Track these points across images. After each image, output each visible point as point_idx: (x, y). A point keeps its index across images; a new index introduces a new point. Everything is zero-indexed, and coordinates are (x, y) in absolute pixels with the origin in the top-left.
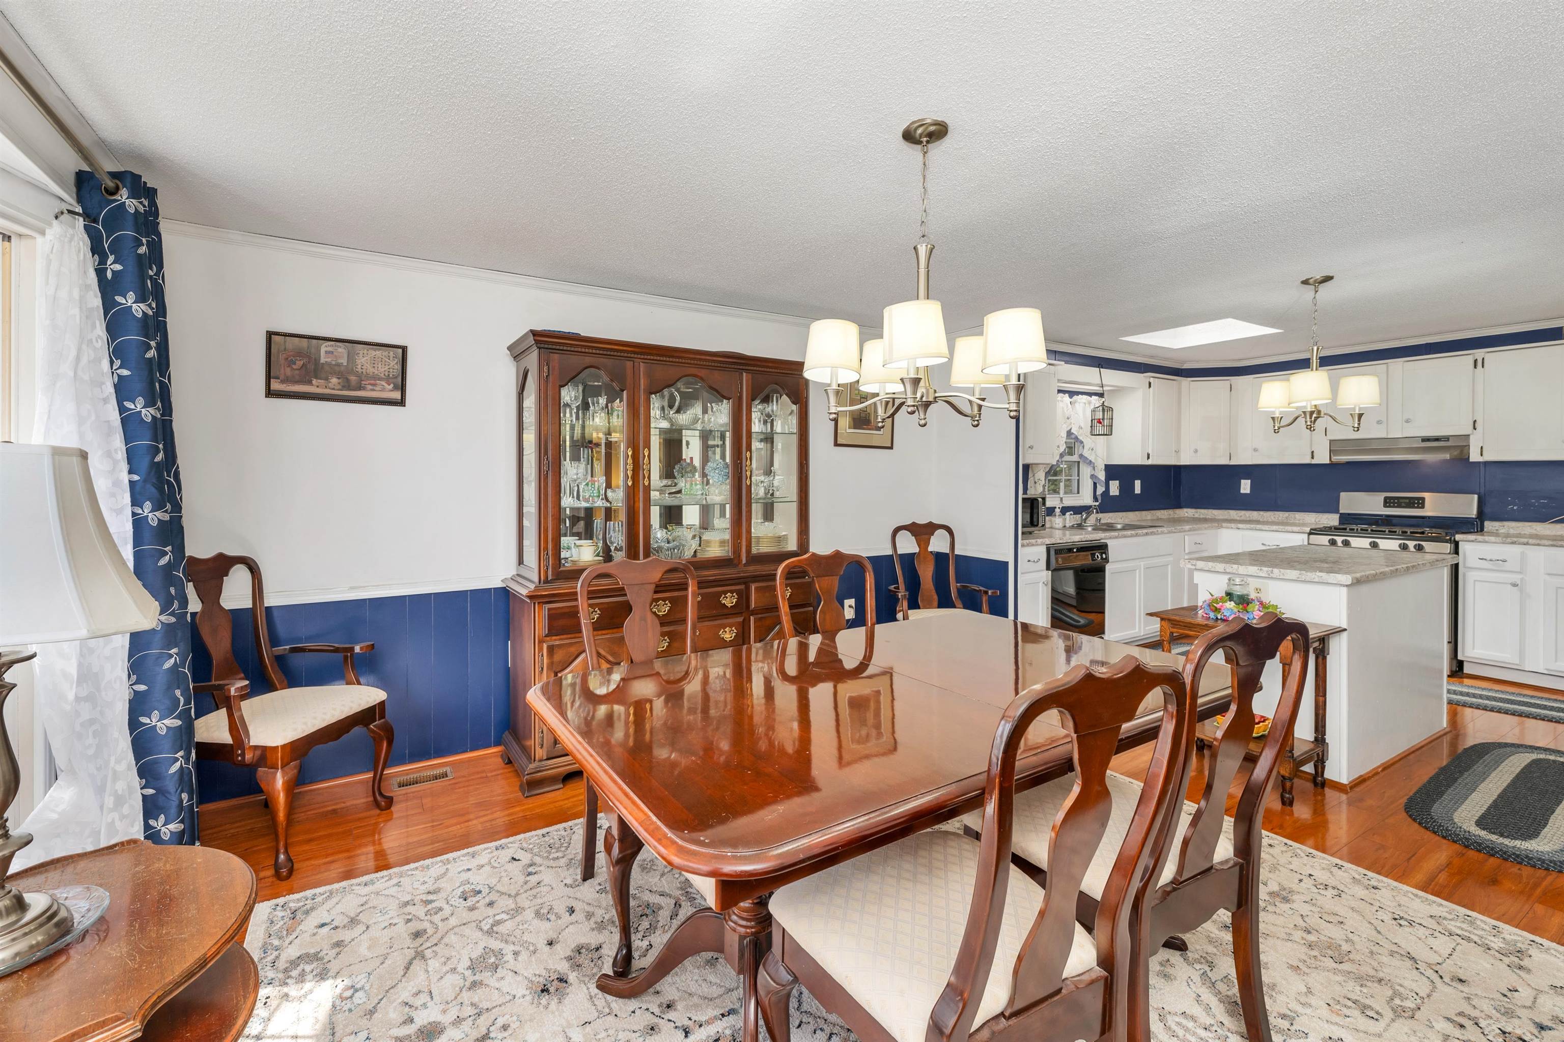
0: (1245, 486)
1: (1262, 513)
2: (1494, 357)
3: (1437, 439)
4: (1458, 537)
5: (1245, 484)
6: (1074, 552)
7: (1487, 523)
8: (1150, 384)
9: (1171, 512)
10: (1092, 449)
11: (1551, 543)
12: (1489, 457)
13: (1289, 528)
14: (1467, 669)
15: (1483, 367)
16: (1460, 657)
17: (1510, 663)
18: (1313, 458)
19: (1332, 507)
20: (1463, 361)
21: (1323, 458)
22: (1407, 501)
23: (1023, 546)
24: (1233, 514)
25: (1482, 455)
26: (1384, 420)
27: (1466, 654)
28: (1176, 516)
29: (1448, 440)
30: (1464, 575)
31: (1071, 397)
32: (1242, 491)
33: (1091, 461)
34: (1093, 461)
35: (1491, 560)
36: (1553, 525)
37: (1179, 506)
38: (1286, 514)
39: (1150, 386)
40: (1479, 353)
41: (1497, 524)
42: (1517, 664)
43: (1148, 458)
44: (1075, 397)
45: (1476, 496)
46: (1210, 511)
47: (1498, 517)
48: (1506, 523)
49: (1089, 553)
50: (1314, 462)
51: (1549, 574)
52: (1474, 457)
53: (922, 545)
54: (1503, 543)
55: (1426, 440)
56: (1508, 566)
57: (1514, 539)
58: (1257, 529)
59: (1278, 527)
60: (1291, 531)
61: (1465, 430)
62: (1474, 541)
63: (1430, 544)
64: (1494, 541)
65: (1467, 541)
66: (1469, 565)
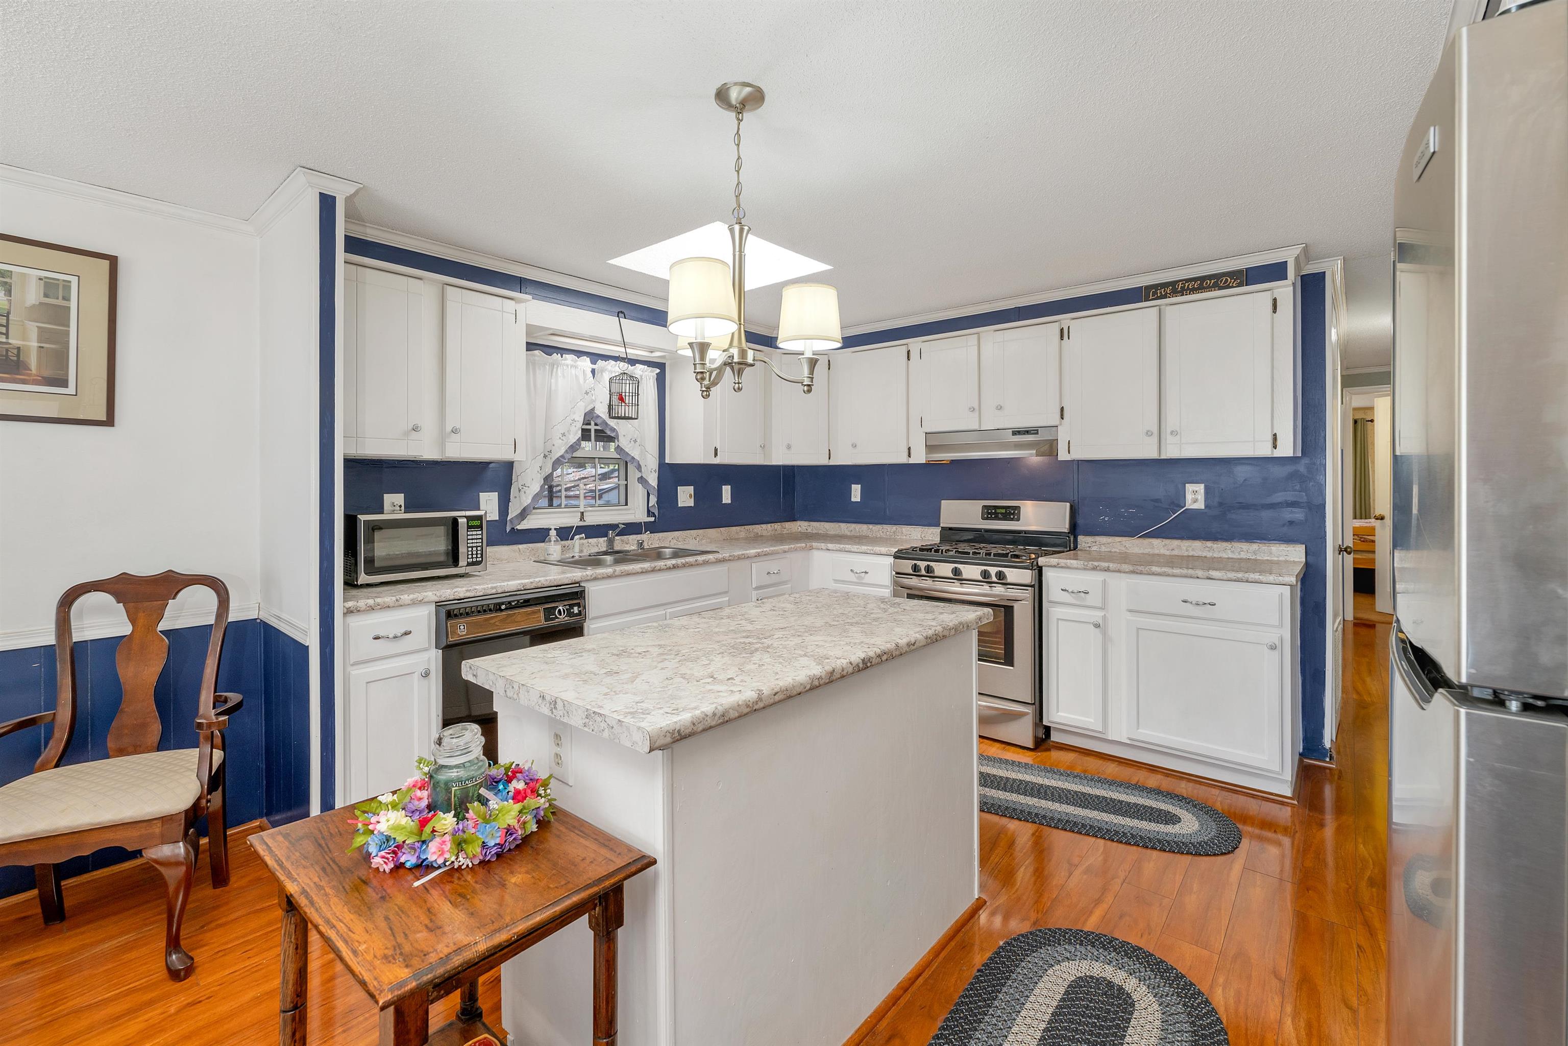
0: (856, 493)
1: (871, 526)
3: (1027, 432)
4: (1042, 561)
5: (856, 490)
6: (502, 610)
7: (1081, 538)
9: (777, 526)
10: (635, 441)
11: (1131, 568)
12: (1079, 454)
14: (1055, 737)
15: (1069, 338)
16: (1045, 722)
17: (1093, 731)
18: (909, 456)
19: (932, 519)
20: (1049, 329)
21: (920, 457)
22: (1003, 511)
23: (348, 612)
24: (844, 528)
25: (1069, 452)
26: (977, 407)
27: (1051, 719)
28: (785, 531)
29: (1037, 433)
30: (1048, 611)
31: (594, 362)
32: (854, 499)
33: (633, 458)
34: (637, 457)
35: (1072, 592)
36: (1141, 540)
37: (792, 518)
38: (894, 528)
40: (1065, 319)
41: (1089, 539)
42: (1100, 732)
43: (716, 455)
44: (601, 363)
45: (1068, 504)
46: (822, 523)
47: (1092, 532)
48: (1099, 539)
49: (541, 608)
50: (912, 461)
51: (1130, 611)
52: (1063, 456)
53: (141, 621)
54: (1085, 569)
55: (1016, 432)
56: (1090, 600)
57: (1096, 564)
58: (846, 550)
59: (866, 548)
60: (879, 553)
61: (1054, 419)
62: (1063, 565)
63: (1012, 572)
64: (1075, 566)
65: (1055, 566)
66: (1052, 598)
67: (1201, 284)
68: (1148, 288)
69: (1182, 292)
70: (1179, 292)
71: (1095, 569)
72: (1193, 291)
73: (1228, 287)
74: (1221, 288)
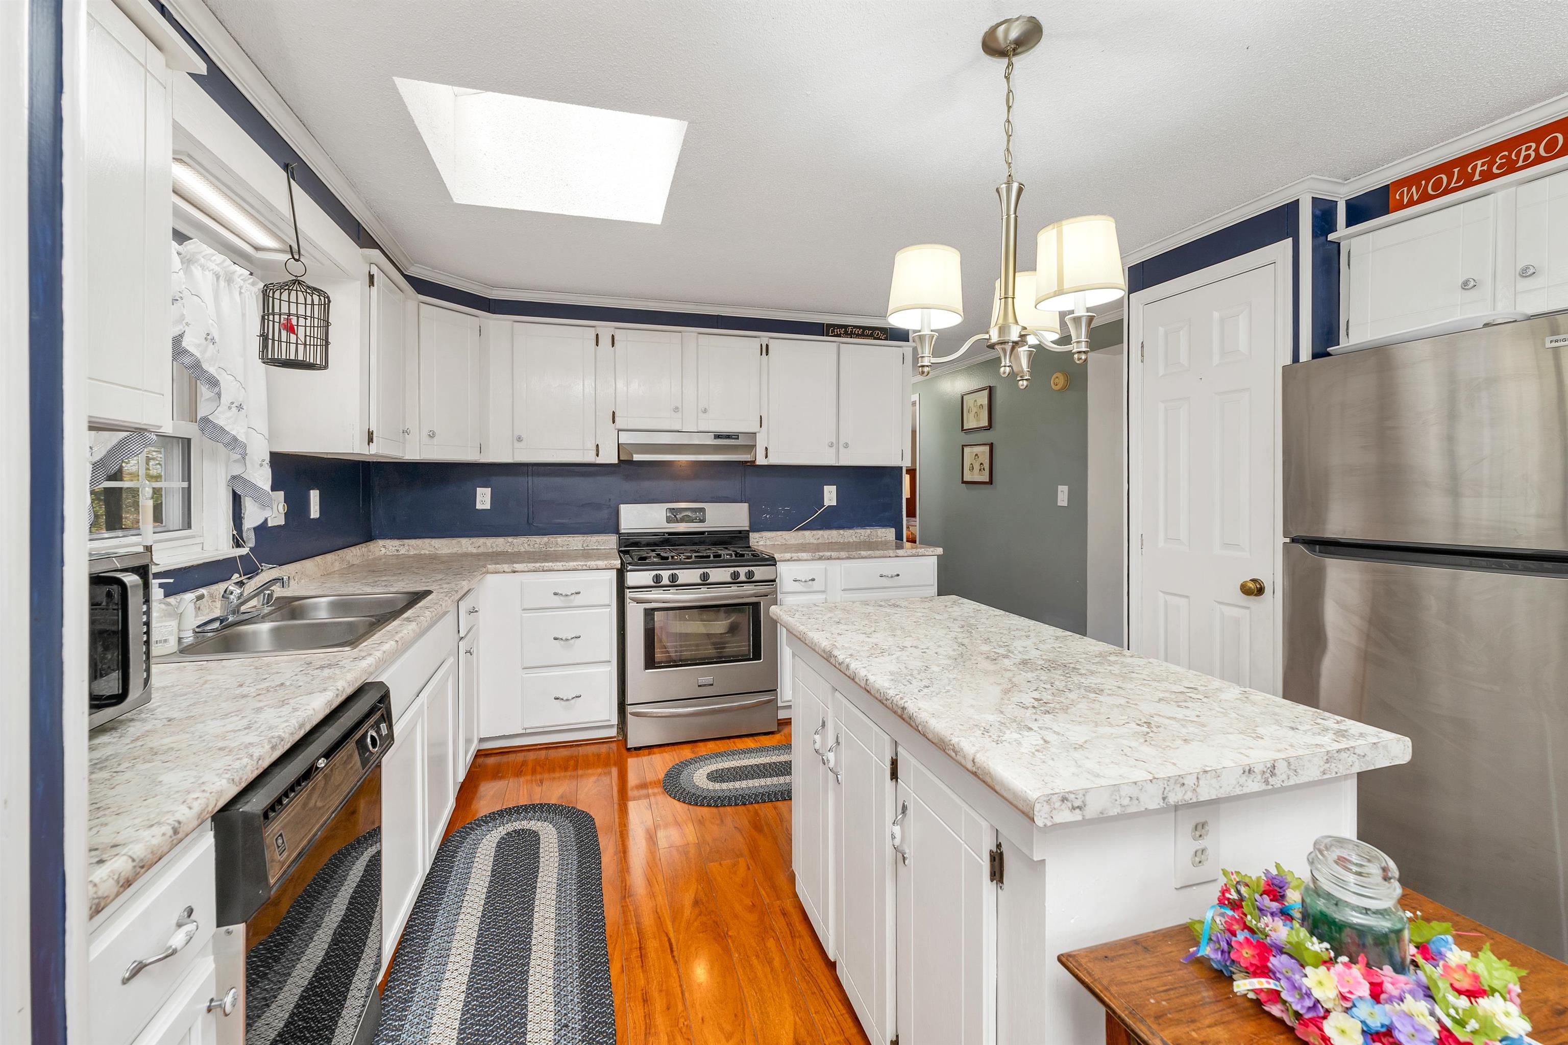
0: (483, 498)
1: (510, 539)
2: (781, 344)
3: (728, 437)
5: (483, 495)
8: (371, 277)
9: (363, 549)
10: (240, 408)
11: (847, 555)
12: (774, 460)
13: (592, 564)
15: (768, 354)
18: (598, 455)
19: (609, 526)
20: (749, 343)
21: (609, 456)
22: (690, 513)
24: (466, 544)
25: (766, 457)
26: (679, 407)
28: (372, 557)
29: (738, 438)
32: (479, 506)
33: (235, 439)
34: (241, 438)
35: (802, 581)
37: (369, 537)
38: (545, 539)
39: (372, 283)
45: (748, 505)
46: (427, 541)
50: (599, 460)
51: (844, 590)
52: (760, 459)
54: (813, 560)
55: (718, 436)
56: (816, 586)
57: (821, 554)
58: (545, 568)
59: (575, 564)
60: (595, 567)
61: (753, 427)
62: (796, 558)
63: (759, 569)
64: (806, 558)
65: (788, 560)
66: (785, 589)
67: (863, 332)
68: (829, 326)
69: (851, 335)
70: (849, 334)
71: (820, 558)
72: (858, 336)
73: (879, 339)
74: (875, 339)
